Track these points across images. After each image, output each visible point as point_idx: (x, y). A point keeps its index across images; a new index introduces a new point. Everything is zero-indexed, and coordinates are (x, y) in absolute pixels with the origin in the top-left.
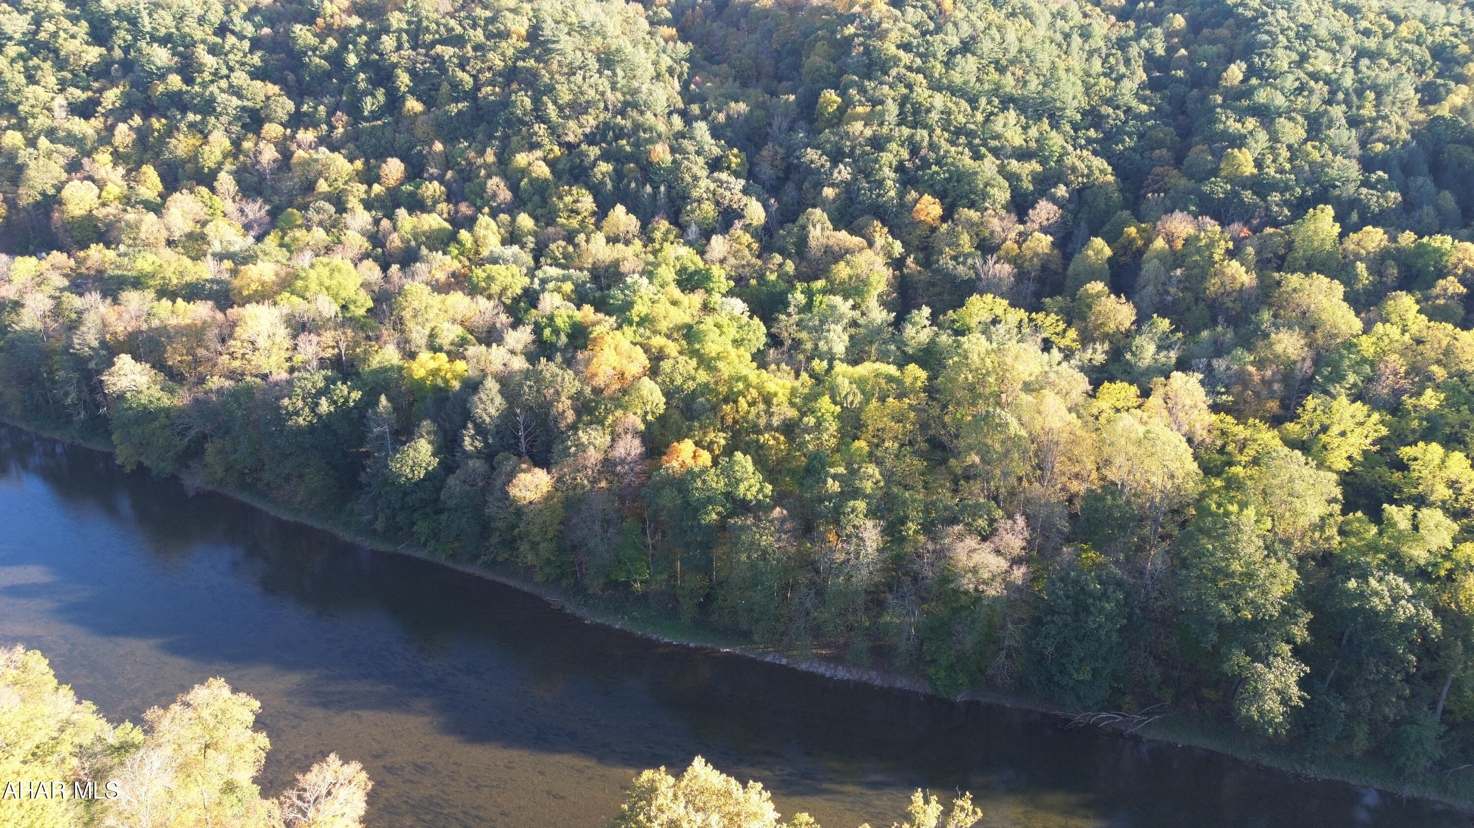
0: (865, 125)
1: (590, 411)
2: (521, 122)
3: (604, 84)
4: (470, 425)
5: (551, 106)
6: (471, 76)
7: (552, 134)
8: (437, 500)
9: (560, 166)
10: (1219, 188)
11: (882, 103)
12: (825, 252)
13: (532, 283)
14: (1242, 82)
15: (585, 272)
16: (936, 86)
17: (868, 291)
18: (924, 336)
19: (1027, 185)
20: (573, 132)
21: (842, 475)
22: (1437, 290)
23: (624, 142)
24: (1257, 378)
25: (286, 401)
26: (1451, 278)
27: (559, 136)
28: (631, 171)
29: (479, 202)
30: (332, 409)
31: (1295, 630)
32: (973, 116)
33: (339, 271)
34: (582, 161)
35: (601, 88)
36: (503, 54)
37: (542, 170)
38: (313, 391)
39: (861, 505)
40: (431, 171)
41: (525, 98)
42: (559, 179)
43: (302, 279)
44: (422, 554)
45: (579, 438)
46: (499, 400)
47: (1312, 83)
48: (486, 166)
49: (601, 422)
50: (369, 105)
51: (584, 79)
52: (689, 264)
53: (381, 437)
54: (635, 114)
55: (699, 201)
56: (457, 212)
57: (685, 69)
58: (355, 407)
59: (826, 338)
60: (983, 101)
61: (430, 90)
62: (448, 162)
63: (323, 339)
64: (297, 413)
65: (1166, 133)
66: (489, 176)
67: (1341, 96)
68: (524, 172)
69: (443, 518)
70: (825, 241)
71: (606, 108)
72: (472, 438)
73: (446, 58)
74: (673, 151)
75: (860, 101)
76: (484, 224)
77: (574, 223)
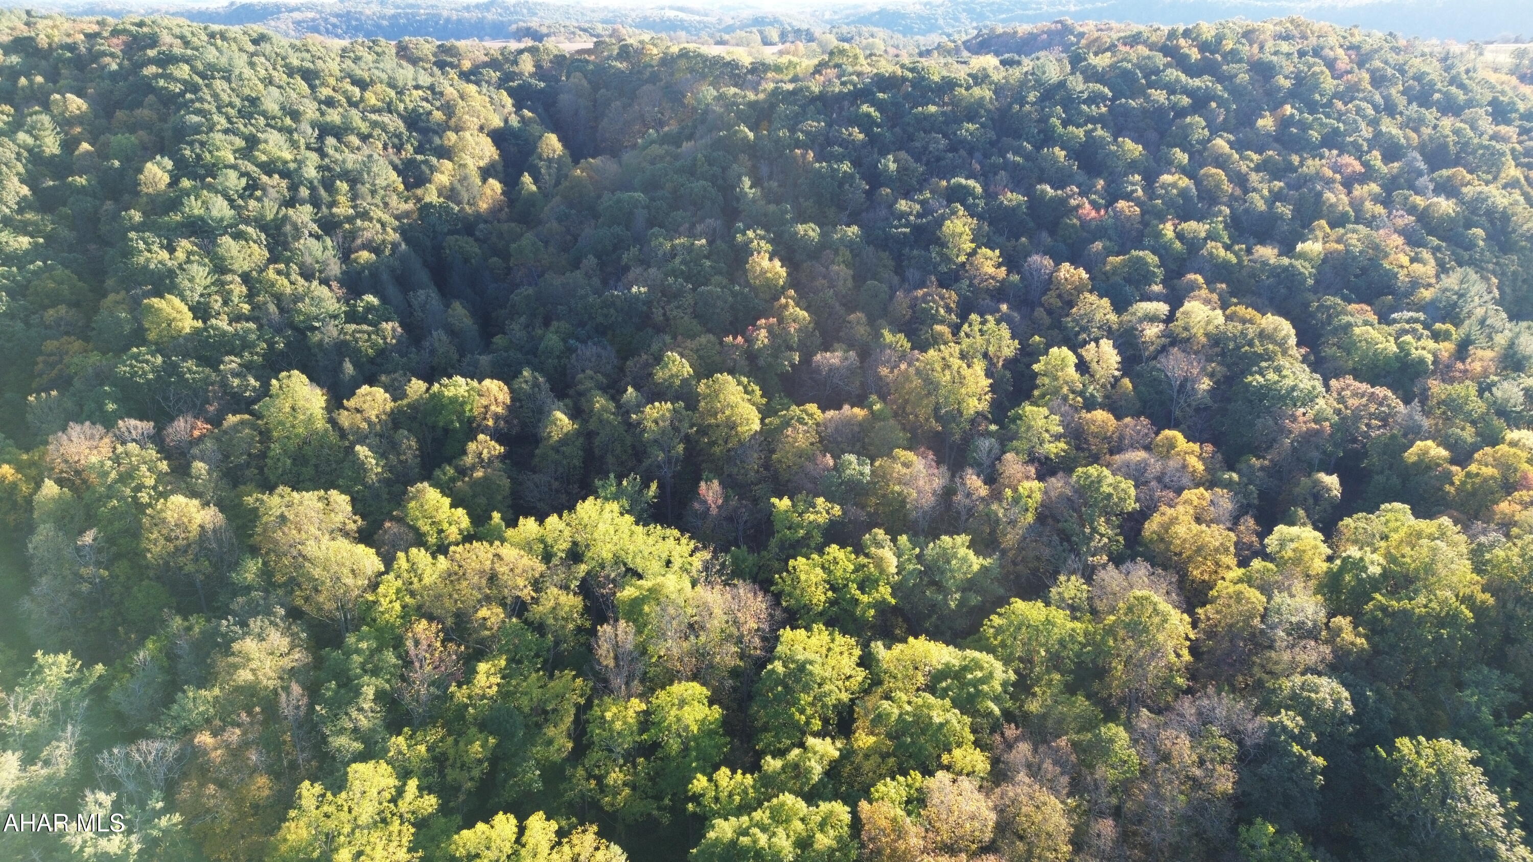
10: (142, 364)
14: (170, 185)
22: (469, 460)
24: (217, 755)
26: (482, 436)
47: (265, 178)
65: (62, 278)
67: (304, 192)
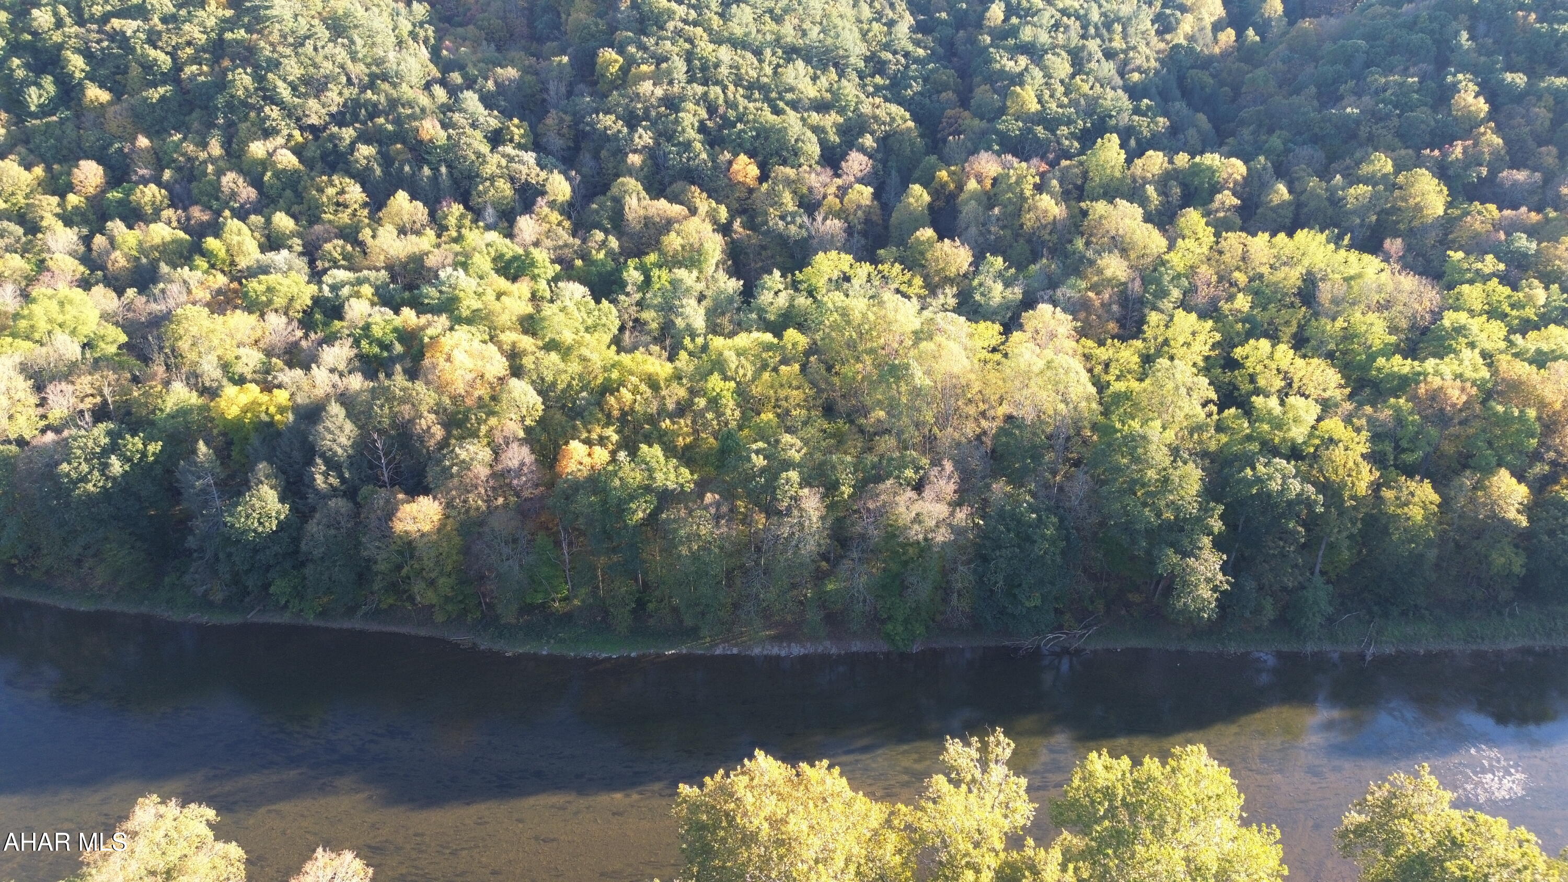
0: (655, 84)
1: (460, 424)
2: (244, 104)
3: (342, 55)
4: (319, 461)
5: (280, 83)
6: (167, 53)
7: (289, 116)
8: (297, 552)
9: (309, 154)
10: (1011, 125)
11: (666, 59)
12: (646, 225)
13: (320, 290)
14: (1004, 21)
15: (383, 272)
16: (717, 40)
17: (706, 260)
18: (782, 300)
19: (834, 138)
20: (315, 111)
21: (764, 449)
22: (1216, 205)
23: (381, 120)
24: (1097, 303)
25: (65, 467)
26: (1226, 192)
27: (298, 119)
28: (398, 152)
29: (215, 205)
30: (127, 468)
31: (1211, 522)
32: (761, 69)
33: (71, 302)
34: (335, 146)
35: (339, 59)
36: (202, 24)
37: (287, 160)
38: (98, 450)
39: (794, 475)
40: (142, 172)
41: (244, 76)
42: (312, 169)
43: (24, 317)
44: (285, 618)
45: (457, 456)
46: (349, 426)
47: (1065, 19)
48: (212, 159)
49: (474, 434)
50: (34, 97)
51: (316, 49)
52: (505, 250)
53: (204, 491)
54: (386, 86)
55: (492, 179)
56: (188, 219)
57: (431, 33)
58: (156, 461)
59: (682, 314)
60: (768, 52)
61: (115, 74)
62: (159, 159)
63: (78, 387)
64: (84, 479)
65: (947, 75)
66: (220, 173)
67: (1092, 31)
68: (266, 163)
69: (308, 571)
70: (642, 212)
71: (350, 81)
72: (326, 475)
73: (128, 34)
74: (445, 126)
75: (642, 58)
76: (235, 229)
77: (344, 217)
